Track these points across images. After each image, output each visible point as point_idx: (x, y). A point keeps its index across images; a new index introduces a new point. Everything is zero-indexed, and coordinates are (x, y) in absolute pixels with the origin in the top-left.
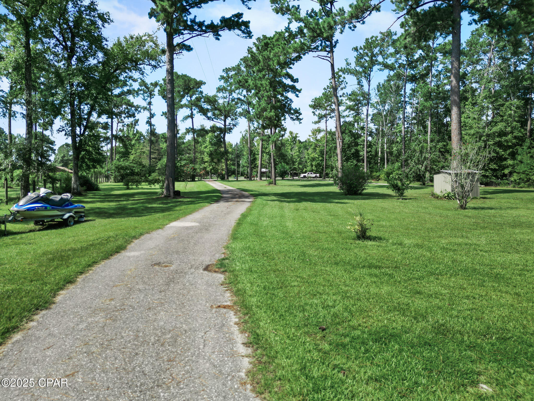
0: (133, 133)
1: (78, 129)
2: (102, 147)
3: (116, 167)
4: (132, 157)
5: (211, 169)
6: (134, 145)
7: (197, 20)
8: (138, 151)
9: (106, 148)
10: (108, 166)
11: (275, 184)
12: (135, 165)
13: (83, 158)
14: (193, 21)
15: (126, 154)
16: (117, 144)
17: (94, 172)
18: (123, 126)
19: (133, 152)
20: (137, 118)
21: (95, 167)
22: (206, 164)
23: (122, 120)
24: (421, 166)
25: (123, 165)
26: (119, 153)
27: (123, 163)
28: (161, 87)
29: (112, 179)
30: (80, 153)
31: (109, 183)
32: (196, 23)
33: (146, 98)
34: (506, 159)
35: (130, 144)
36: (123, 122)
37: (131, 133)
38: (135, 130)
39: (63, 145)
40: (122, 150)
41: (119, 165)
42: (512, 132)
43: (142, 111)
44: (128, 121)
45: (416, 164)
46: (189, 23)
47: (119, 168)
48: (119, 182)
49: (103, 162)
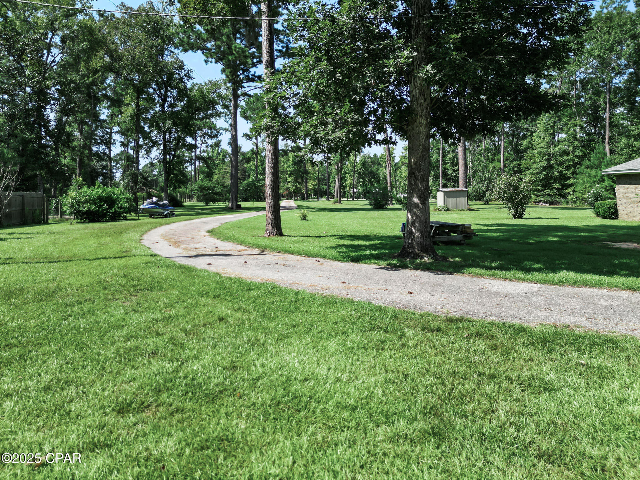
0: (218, 152)
1: (168, 157)
2: (186, 167)
3: (199, 188)
4: (215, 177)
5: (294, 190)
6: (217, 165)
7: (256, 74)
8: (222, 171)
9: (190, 168)
10: (192, 186)
11: (340, 203)
12: (217, 186)
13: (171, 180)
14: (253, 75)
15: (209, 175)
16: (201, 164)
17: (179, 192)
18: (207, 147)
19: (217, 172)
20: (219, 139)
21: (180, 187)
22: (289, 184)
23: (205, 141)
24: (482, 185)
25: (205, 185)
26: (203, 173)
27: (207, 183)
28: (242, 109)
29: (195, 199)
30: (169, 176)
31: (192, 203)
32: (256, 77)
33: (228, 119)
34: (569, 178)
35: (214, 164)
36: (207, 143)
37: (216, 152)
38: (220, 149)
39: (147, 164)
40: (206, 170)
41: (201, 186)
42: (573, 152)
43: (224, 132)
44: (211, 142)
45: (479, 183)
46: (251, 77)
47: (202, 188)
48: (201, 201)
49: (187, 183)
